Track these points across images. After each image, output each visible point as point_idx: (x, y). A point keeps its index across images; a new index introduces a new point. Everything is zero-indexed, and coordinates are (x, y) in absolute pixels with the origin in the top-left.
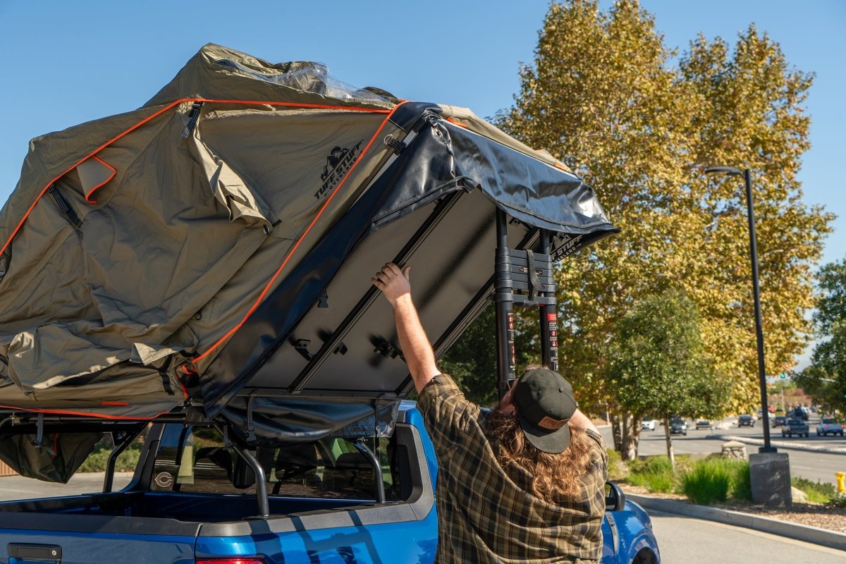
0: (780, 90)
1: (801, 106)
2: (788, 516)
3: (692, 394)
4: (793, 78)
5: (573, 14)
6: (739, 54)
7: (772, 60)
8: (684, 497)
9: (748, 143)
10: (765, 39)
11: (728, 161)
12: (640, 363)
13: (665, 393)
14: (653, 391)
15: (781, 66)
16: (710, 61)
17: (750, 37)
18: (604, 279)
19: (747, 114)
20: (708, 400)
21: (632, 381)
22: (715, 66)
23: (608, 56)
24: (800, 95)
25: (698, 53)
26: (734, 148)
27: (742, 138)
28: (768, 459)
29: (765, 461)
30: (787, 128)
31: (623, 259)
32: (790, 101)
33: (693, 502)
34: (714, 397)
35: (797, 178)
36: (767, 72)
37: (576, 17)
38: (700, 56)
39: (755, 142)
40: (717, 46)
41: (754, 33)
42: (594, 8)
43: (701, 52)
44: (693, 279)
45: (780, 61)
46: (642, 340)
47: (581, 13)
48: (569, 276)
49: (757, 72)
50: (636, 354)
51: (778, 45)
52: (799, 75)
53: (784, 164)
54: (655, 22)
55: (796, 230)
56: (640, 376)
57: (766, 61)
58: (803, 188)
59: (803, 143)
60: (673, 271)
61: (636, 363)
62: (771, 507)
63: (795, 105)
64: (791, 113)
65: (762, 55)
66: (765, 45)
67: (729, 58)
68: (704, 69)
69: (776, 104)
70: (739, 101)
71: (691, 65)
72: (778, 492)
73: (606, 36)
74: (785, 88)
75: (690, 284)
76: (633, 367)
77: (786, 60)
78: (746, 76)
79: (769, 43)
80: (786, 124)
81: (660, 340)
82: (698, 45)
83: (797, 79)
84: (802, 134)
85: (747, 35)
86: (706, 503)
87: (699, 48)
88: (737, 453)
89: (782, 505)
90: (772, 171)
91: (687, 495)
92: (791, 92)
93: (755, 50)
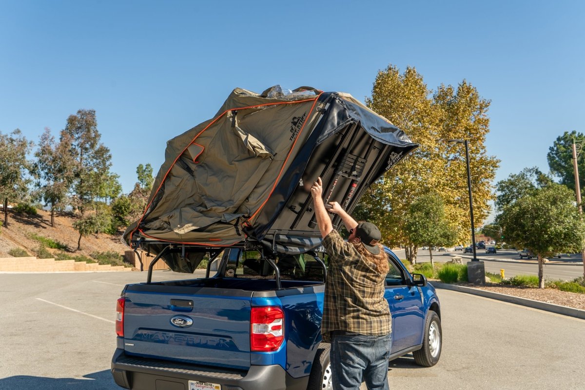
0: (476, 107)
1: (485, 114)
2: (484, 288)
3: (441, 236)
4: (482, 102)
5: (388, 76)
6: (459, 92)
7: (473, 95)
8: (439, 280)
9: (463, 130)
10: (470, 86)
11: (455, 138)
12: (419, 223)
13: (430, 236)
14: (425, 235)
15: (477, 97)
16: (446, 95)
17: (463, 85)
18: (402, 188)
19: (463, 118)
20: (448, 239)
21: (416, 231)
22: (449, 97)
23: (403, 93)
24: (485, 109)
25: (441, 92)
26: (457, 132)
27: (461, 128)
28: (476, 264)
29: (474, 265)
30: (480, 123)
31: (410, 179)
32: (481, 112)
33: (443, 282)
34: (451, 238)
35: (484, 145)
36: (471, 99)
37: (389, 77)
38: (442, 93)
39: (466, 129)
40: (449, 89)
41: (465, 83)
42: (397, 73)
43: (442, 91)
44: (440, 188)
45: (476, 95)
46: (420, 213)
47: (391, 75)
48: (387, 187)
49: (467, 100)
50: (417, 219)
51: (475, 88)
52: (484, 101)
53: (478, 139)
54: (423, 79)
55: (483, 166)
56: (419, 229)
57: (470, 95)
58: (486, 149)
59: (486, 130)
60: (431, 184)
61: (417, 223)
62: (477, 284)
63: (483, 113)
64: (481, 117)
65: (468, 92)
66: (470, 88)
67: (454, 94)
68: (444, 99)
69: (474, 113)
70: (459, 112)
71: (438, 97)
72: (480, 278)
73: (402, 85)
74: (478, 106)
75: (439, 190)
76: (416, 225)
77: (479, 94)
78: (462, 101)
79: (472, 87)
80: (479, 121)
81: (427, 214)
83: (483, 103)
84: (486, 126)
85: (462, 84)
86: (449, 283)
87: (442, 90)
88: (459, 261)
89: (481, 283)
90: (473, 141)
91: (441, 279)
92: (481, 108)
93: (466, 90)
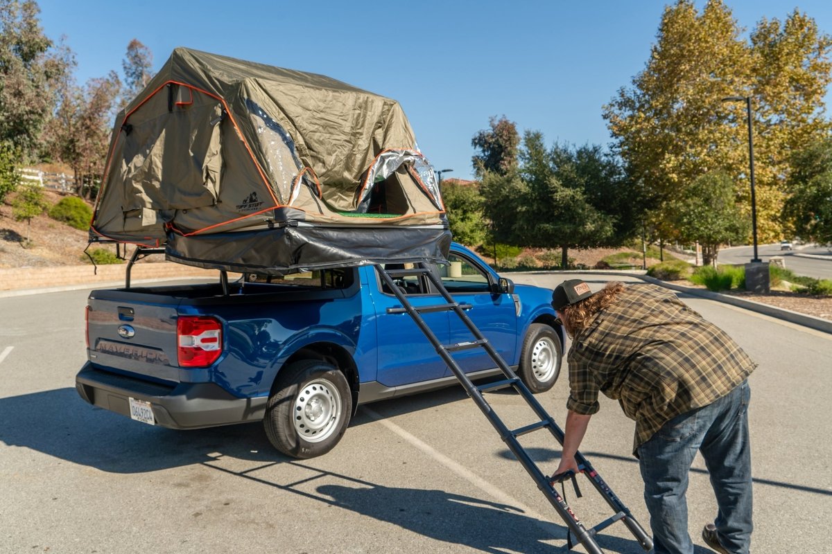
0: (812, 47)
1: (827, 56)
3: (726, 229)
4: (822, 39)
5: (678, 12)
6: (787, 27)
7: (809, 29)
8: (704, 287)
9: (787, 81)
10: (805, 16)
11: (774, 93)
12: (694, 213)
13: (710, 230)
14: (702, 228)
15: (815, 31)
16: (769, 33)
17: (794, 16)
18: (692, 166)
19: (786, 64)
20: (737, 233)
21: (689, 223)
22: (772, 36)
23: (698, 35)
24: (827, 49)
25: (762, 28)
26: (778, 84)
27: (783, 78)
28: (756, 265)
29: (753, 267)
30: (815, 70)
31: (703, 154)
32: (819, 53)
33: (710, 290)
34: (741, 231)
35: (823, 100)
36: (805, 36)
37: (679, 13)
38: (763, 30)
39: (792, 80)
40: (774, 23)
41: (797, 14)
42: (692, 7)
43: (763, 28)
44: (746, 163)
45: (814, 29)
46: (696, 200)
47: (682, 10)
48: (671, 165)
49: (797, 37)
50: (692, 208)
51: (813, 19)
52: (826, 36)
53: (815, 92)
54: (732, 12)
55: (819, 132)
56: (694, 220)
57: (805, 30)
58: (826, 106)
59: (827, 79)
60: (734, 159)
61: (692, 213)
62: (757, 293)
63: (823, 55)
64: (819, 61)
65: (801, 27)
66: (804, 20)
67: (781, 30)
68: (766, 38)
69: (810, 55)
70: (782, 56)
71: (757, 37)
72: (761, 284)
73: (697, 23)
74: (817, 45)
75: (744, 167)
76: (690, 215)
77: (818, 28)
78: (790, 40)
79: (807, 19)
80: (815, 67)
81: (707, 201)
82: (762, 24)
83: (825, 39)
84: (826, 73)
85: (793, 15)
86: (717, 291)
87: (763, 26)
88: (778, 263)
89: (763, 291)
90: (808, 96)
91: (706, 285)
92: (821, 47)
93: (798, 23)
